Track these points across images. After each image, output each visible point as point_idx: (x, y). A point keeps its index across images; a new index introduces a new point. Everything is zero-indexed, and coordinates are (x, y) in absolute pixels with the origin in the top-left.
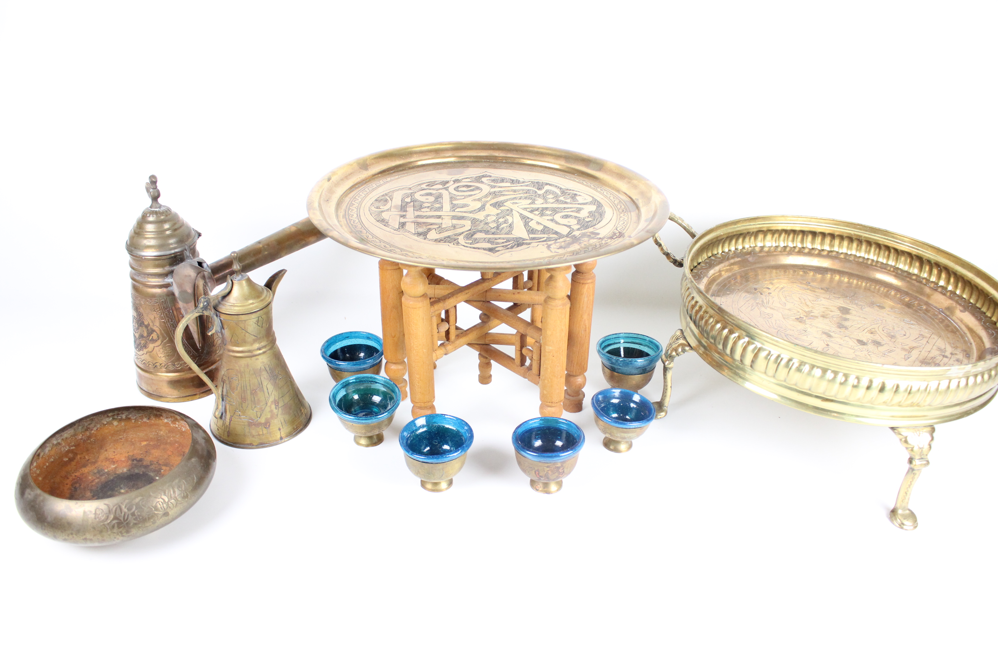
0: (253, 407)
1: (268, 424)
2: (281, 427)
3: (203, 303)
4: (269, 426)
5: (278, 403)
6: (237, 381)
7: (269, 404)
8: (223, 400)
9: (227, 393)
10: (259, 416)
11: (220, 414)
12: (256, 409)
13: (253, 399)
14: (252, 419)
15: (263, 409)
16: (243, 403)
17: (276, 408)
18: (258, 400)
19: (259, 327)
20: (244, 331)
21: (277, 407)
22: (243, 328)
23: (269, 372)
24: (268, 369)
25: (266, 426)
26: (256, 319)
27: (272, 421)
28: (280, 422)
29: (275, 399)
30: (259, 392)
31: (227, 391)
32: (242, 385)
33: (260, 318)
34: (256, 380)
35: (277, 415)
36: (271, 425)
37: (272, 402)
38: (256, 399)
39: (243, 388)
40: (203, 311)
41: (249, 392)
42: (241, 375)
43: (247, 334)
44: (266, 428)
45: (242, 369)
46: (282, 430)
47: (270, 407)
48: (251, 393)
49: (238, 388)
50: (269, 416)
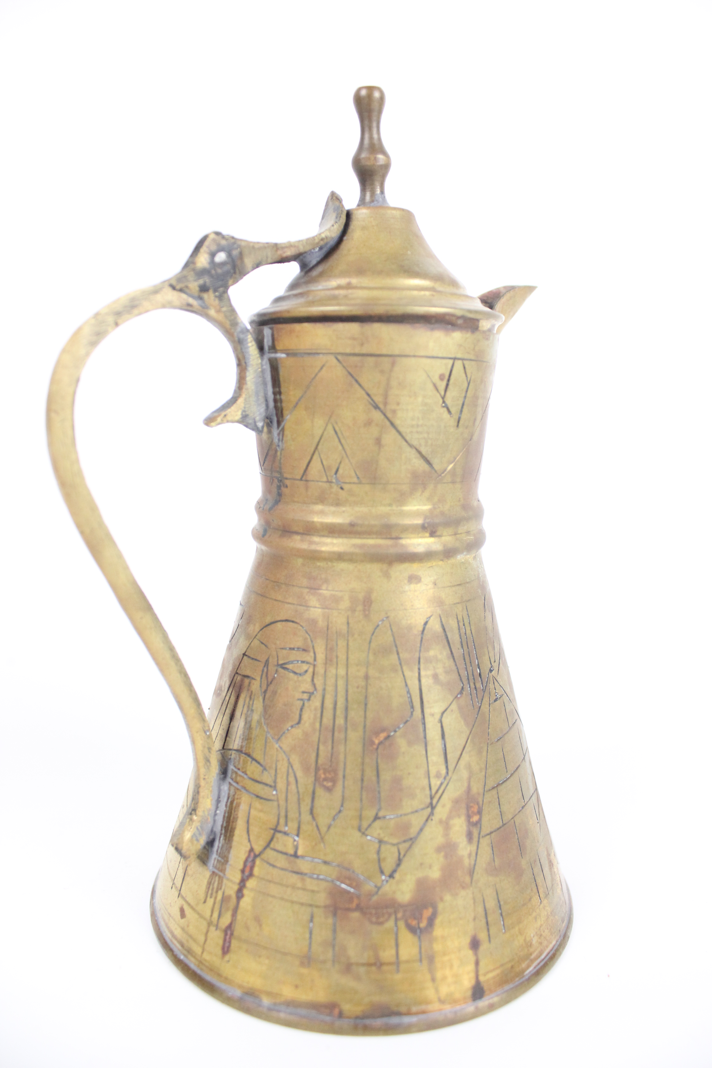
0: (370, 813)
1: (427, 913)
2: (483, 936)
3: (213, 255)
4: (431, 921)
5: (480, 812)
6: (308, 677)
7: (441, 811)
8: (224, 772)
9: (248, 738)
10: (388, 866)
11: (203, 840)
12: (377, 830)
13: (370, 773)
14: (351, 880)
15: (413, 831)
16: (320, 792)
17: (470, 836)
18: (397, 781)
19: (446, 415)
20: (377, 415)
21: (475, 832)
22: (379, 399)
23: (458, 652)
24: (454, 637)
25: (420, 919)
26: (442, 367)
27: (448, 897)
28: (480, 909)
29: (469, 789)
30: (401, 743)
31: (249, 727)
32: (329, 704)
33: (458, 364)
34: (399, 681)
35: (471, 872)
36: (438, 921)
37: (456, 802)
38: (386, 776)
39: (328, 714)
40: (204, 289)
41: (355, 736)
42: (330, 650)
43: (390, 437)
44: (412, 930)
45: (339, 621)
46: (484, 947)
47: (446, 825)
48: (367, 744)
49: (306, 716)
50: (435, 874)
